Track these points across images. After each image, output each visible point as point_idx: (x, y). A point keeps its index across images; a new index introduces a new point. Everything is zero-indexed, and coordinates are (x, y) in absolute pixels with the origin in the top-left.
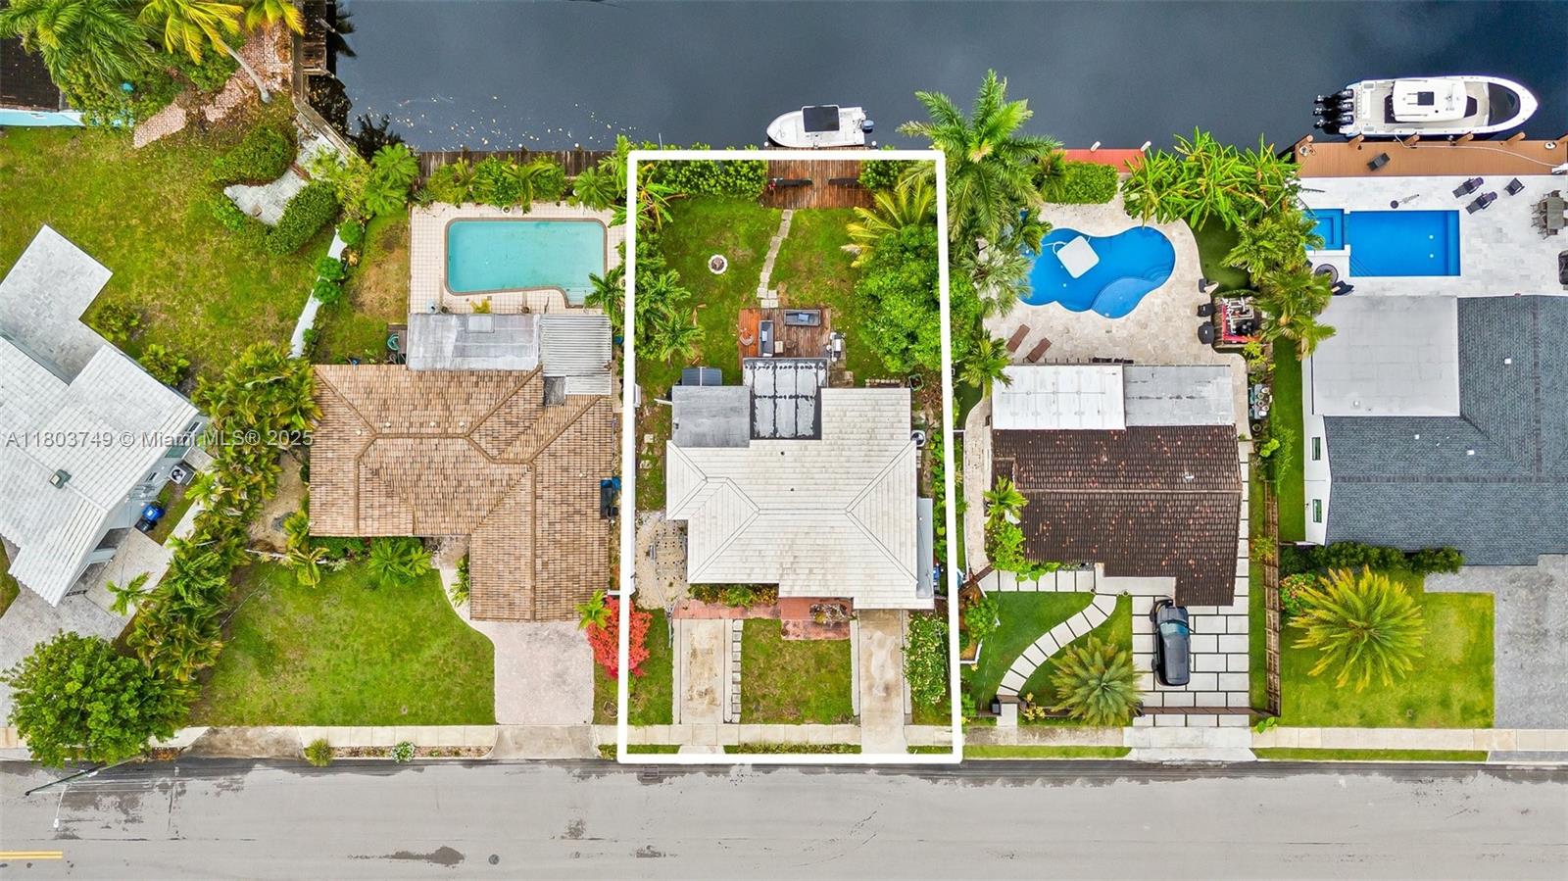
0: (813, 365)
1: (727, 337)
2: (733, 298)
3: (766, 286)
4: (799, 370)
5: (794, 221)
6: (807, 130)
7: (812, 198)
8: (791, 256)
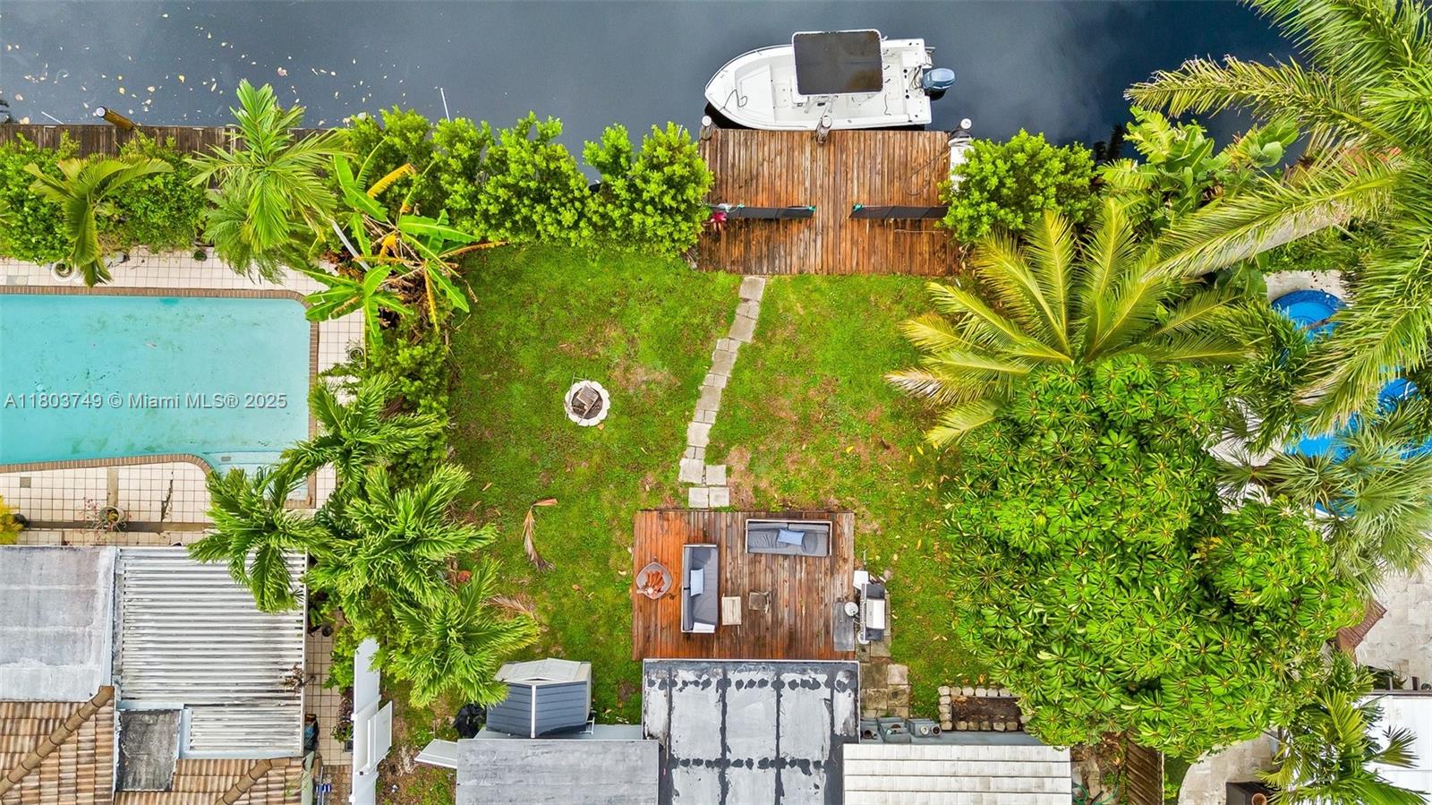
0: (822, 678)
1: (608, 577)
2: (622, 484)
3: (701, 454)
4: (786, 691)
5: (769, 303)
6: (803, 90)
7: (807, 249)
8: (760, 386)
